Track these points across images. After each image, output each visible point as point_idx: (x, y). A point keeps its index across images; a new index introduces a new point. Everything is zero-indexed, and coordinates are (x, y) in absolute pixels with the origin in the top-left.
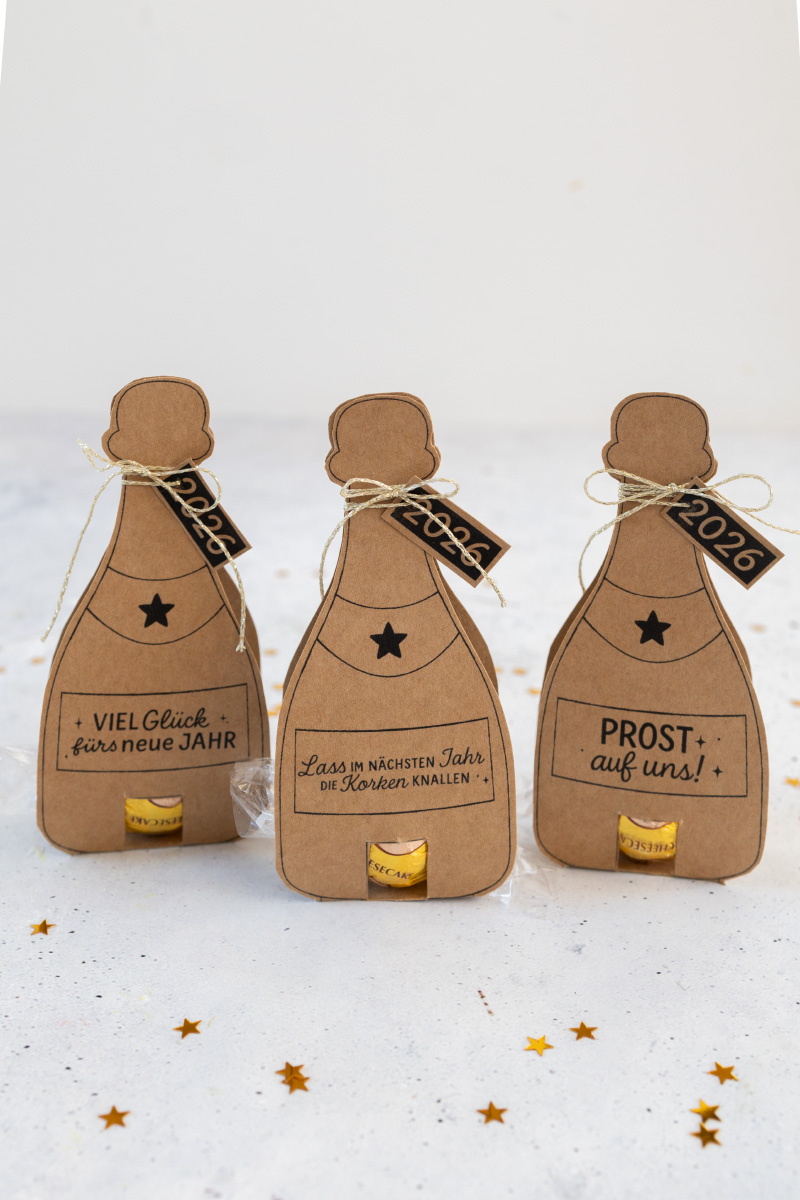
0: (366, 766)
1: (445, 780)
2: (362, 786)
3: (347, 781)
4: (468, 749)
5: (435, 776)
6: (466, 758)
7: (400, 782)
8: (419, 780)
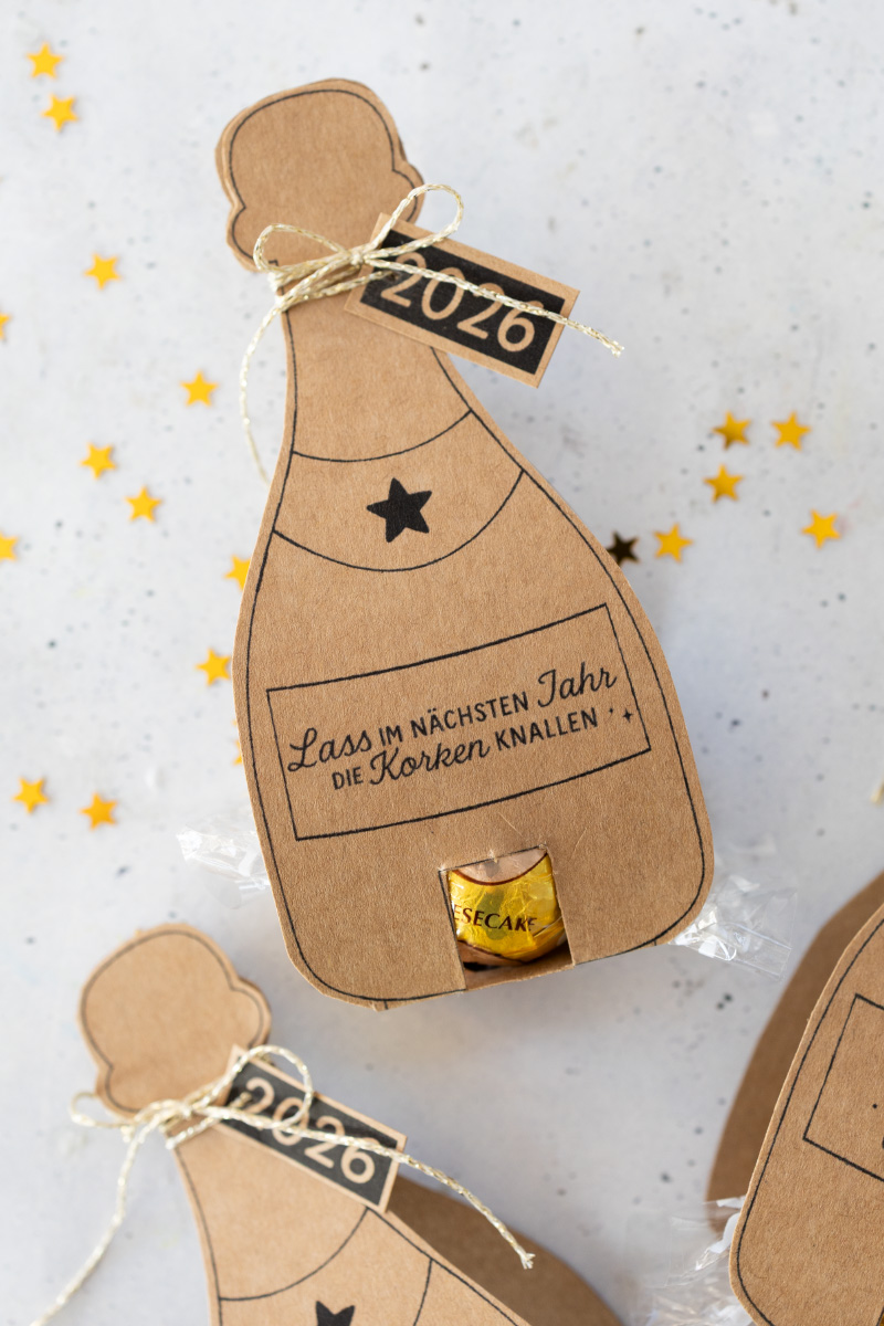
0: (407, 732)
1: (554, 729)
2: (407, 769)
3: (378, 763)
4: (583, 665)
5: (534, 725)
6: (583, 682)
7: (475, 749)
8: (508, 738)
